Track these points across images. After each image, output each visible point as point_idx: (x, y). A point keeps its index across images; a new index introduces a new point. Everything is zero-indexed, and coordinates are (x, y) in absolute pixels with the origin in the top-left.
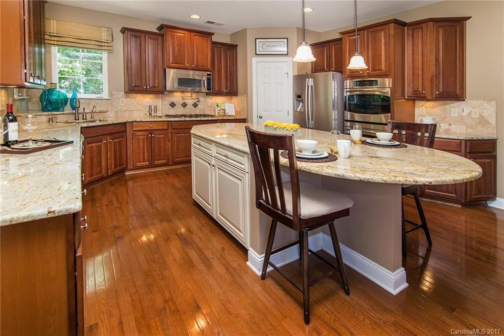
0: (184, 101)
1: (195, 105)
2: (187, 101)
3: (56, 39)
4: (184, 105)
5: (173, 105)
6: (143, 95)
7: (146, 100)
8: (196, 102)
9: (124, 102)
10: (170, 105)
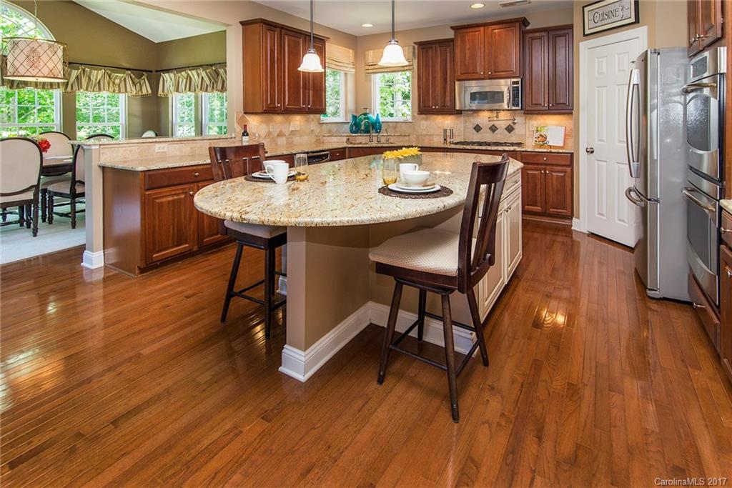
0: (492, 123)
1: (510, 129)
2: (496, 124)
3: (372, 67)
4: (493, 129)
5: (478, 128)
6: (444, 116)
7: (447, 122)
8: (512, 124)
9: (425, 125)
10: (475, 128)
